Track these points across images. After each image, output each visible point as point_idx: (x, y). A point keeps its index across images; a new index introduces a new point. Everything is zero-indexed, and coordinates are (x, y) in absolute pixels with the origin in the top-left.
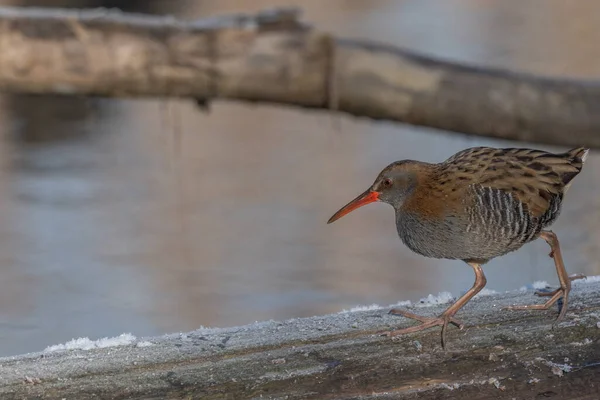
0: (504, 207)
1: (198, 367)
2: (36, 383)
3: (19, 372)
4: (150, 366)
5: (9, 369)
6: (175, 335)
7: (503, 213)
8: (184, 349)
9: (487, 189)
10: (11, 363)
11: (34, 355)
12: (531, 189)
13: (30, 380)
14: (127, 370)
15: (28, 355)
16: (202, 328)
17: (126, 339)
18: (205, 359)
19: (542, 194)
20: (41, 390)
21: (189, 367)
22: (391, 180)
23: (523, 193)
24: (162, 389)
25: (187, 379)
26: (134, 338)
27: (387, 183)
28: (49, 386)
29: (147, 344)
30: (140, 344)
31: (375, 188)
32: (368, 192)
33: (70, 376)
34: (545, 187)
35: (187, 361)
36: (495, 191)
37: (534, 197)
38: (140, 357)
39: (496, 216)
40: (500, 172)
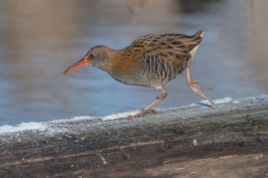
0: (157, 65)
1: (261, 112)
2: (186, 120)
3: (178, 115)
4: (238, 112)
5: (174, 113)
6: (250, 98)
7: (156, 68)
8: (254, 104)
9: (149, 56)
10: (175, 111)
11: (185, 107)
12: (171, 54)
13: (183, 118)
14: (228, 114)
15: (182, 107)
16: (262, 95)
17: (228, 100)
18: (264, 109)
19: (177, 56)
20: (188, 123)
21: (257, 113)
22: (93, 54)
23: (166, 56)
24: (244, 123)
25: (256, 118)
26: (231, 99)
27: (92, 56)
28: (192, 121)
29: (238, 102)
30: (234, 102)
31: (86, 58)
32: (82, 60)
33: (202, 116)
34: (179, 53)
35: (256, 110)
36: (152, 57)
37: (172, 58)
38: (234, 108)
39: (153, 69)
40: (155, 47)
